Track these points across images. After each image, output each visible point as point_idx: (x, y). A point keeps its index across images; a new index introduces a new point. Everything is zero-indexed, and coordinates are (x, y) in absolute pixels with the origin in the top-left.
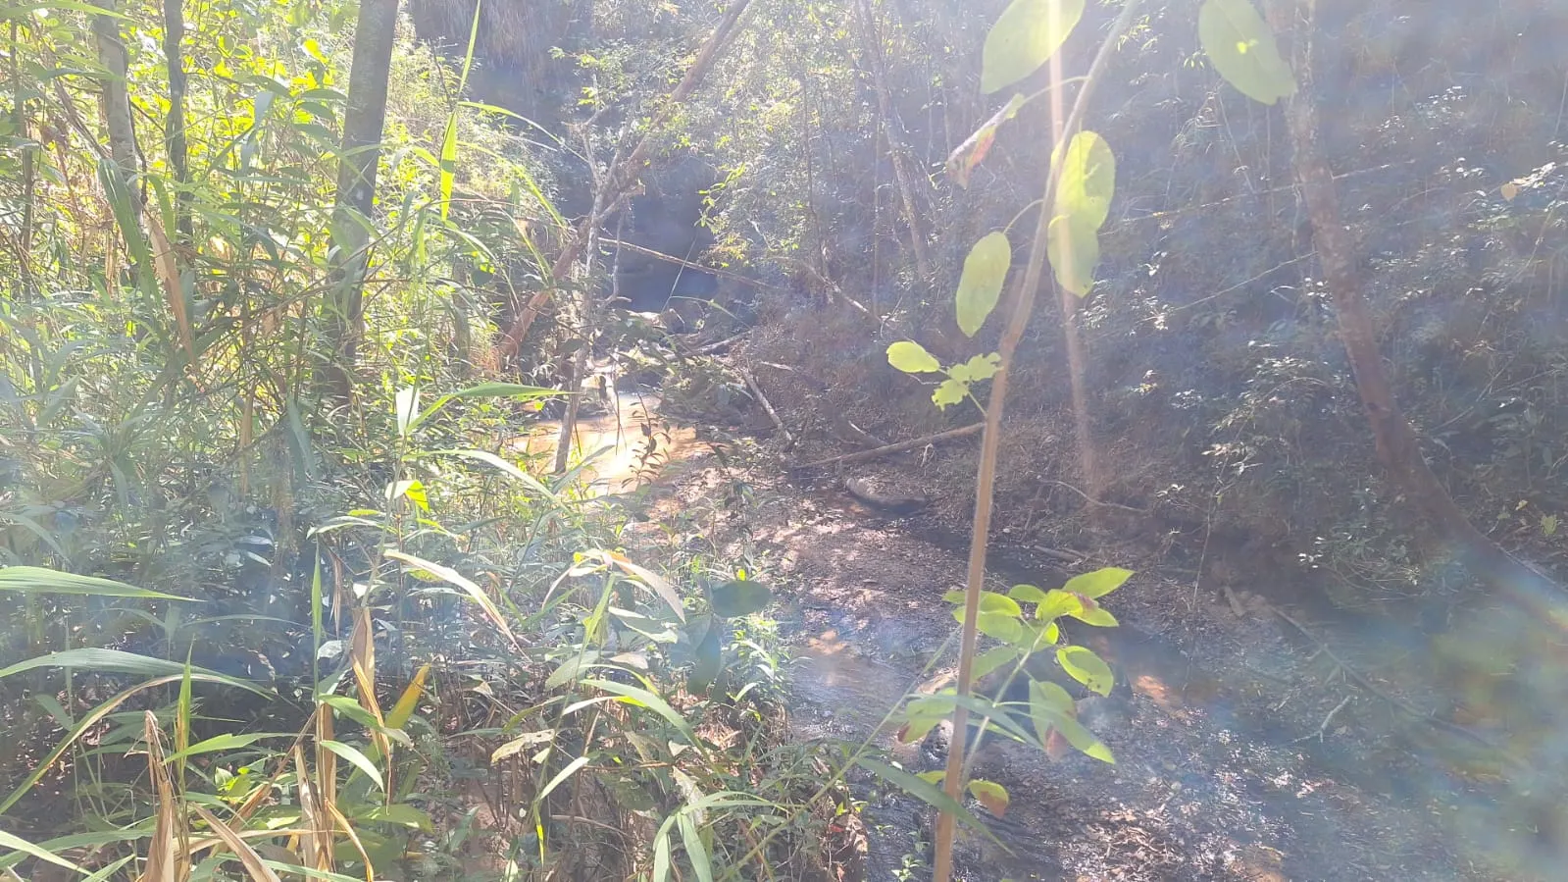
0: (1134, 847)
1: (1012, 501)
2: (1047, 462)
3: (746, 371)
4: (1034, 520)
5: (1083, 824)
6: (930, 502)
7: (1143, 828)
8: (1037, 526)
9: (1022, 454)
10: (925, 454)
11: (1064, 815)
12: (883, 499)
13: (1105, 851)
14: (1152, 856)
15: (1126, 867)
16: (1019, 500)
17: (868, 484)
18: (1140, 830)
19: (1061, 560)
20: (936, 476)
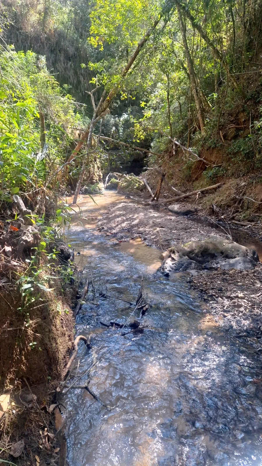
0: (240, 306)
1: (226, 207)
2: (242, 192)
3: (144, 180)
4: (234, 213)
5: (217, 297)
6: (196, 211)
7: (247, 300)
8: (235, 215)
9: (232, 190)
10: (197, 196)
11: (209, 293)
12: (179, 211)
13: (224, 307)
14: (247, 310)
15: (232, 313)
16: (229, 206)
17: (176, 207)
18: (245, 301)
19: (242, 225)
20: (200, 203)
